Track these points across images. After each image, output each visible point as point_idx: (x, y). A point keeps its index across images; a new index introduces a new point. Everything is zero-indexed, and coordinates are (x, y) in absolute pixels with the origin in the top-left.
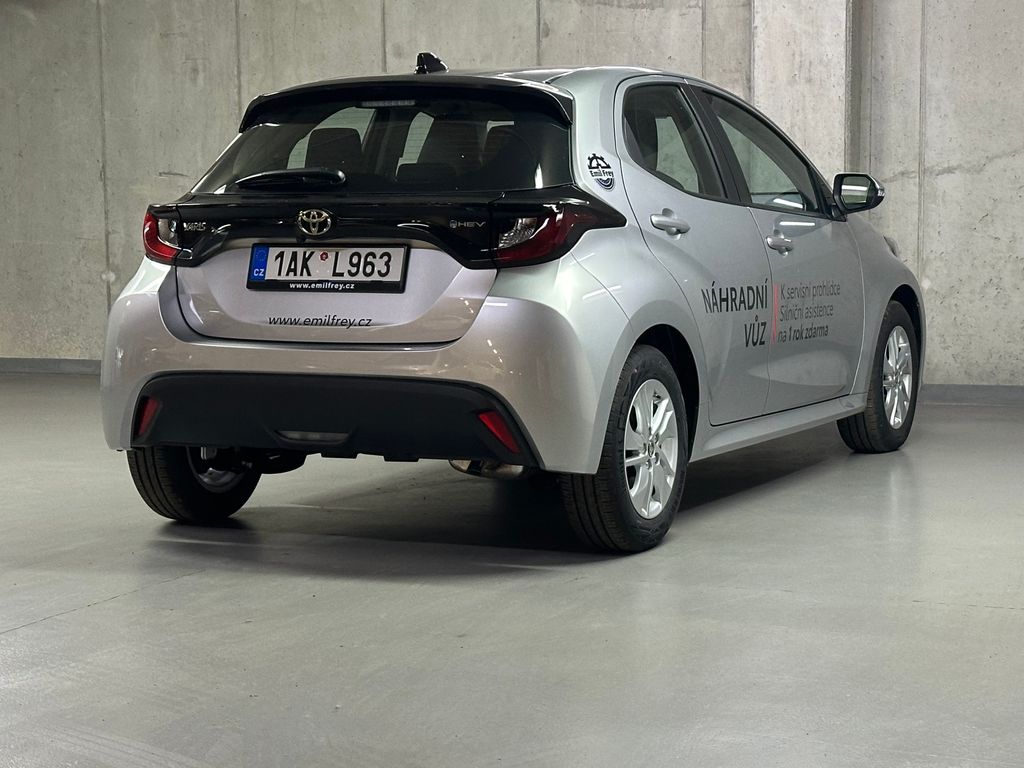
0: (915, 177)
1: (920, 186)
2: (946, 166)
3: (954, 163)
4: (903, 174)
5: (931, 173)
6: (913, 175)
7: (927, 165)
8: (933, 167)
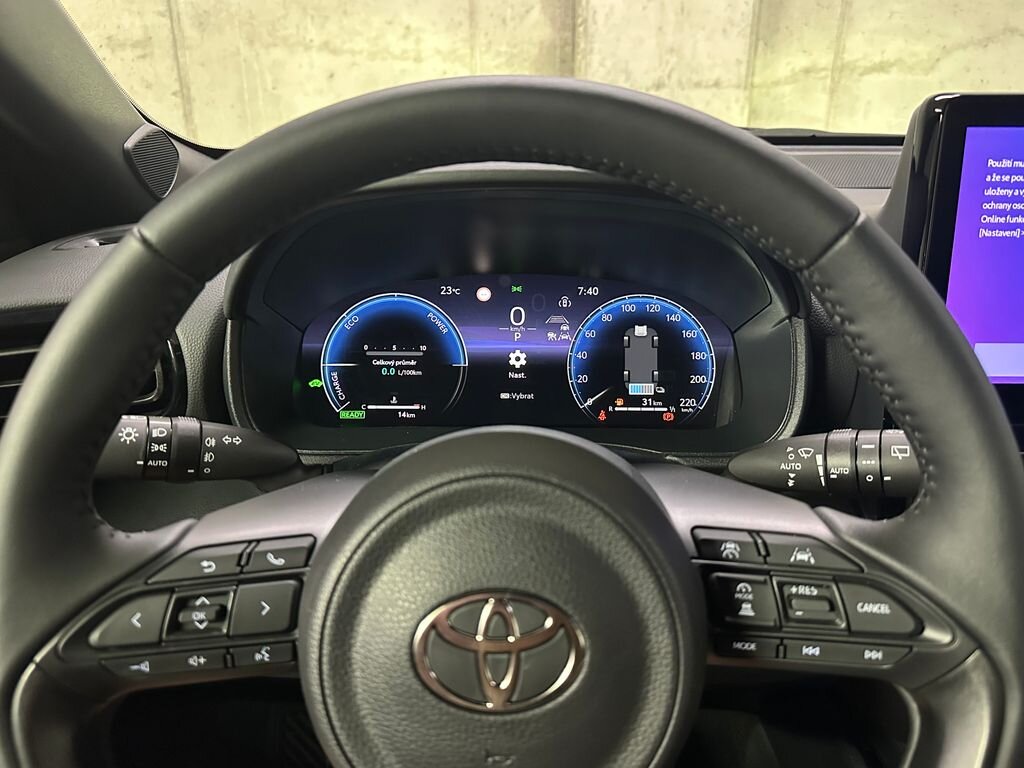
0: (826, 77)
1: (832, 92)
2: (877, 59)
3: (890, 56)
4: (807, 71)
5: (853, 70)
6: (823, 74)
7: (847, 57)
8: (857, 61)
